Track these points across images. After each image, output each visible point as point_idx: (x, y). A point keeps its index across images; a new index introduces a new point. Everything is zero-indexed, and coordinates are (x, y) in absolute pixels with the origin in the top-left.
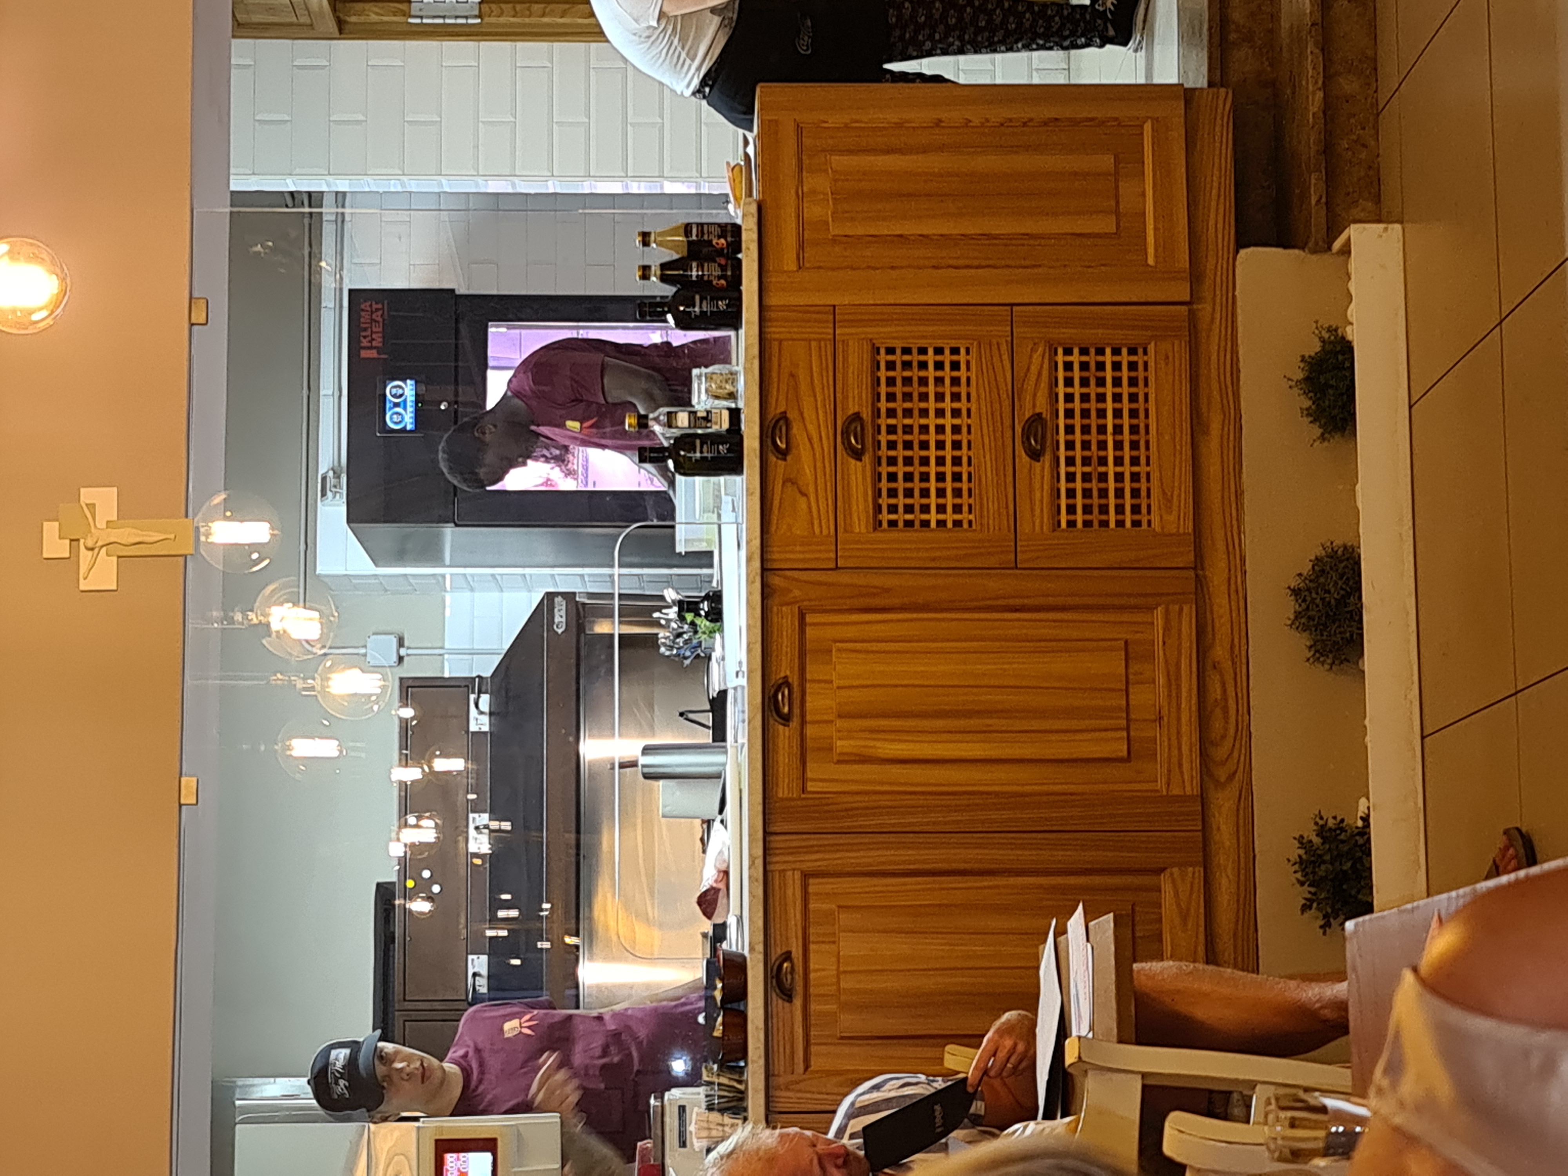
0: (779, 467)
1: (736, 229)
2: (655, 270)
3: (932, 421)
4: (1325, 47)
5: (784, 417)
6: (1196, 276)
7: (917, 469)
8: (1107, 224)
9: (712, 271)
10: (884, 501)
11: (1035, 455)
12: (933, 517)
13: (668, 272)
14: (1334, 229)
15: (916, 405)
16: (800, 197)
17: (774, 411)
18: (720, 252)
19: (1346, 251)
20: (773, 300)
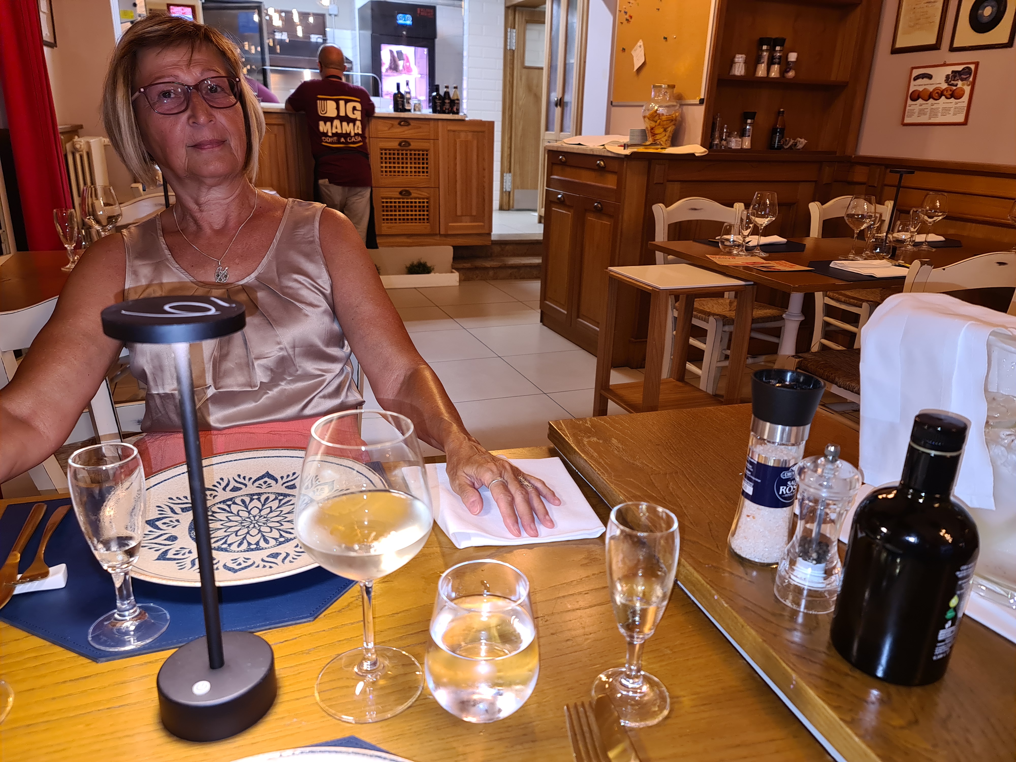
0: (396, 122)
1: (457, 113)
2: (448, 90)
3: (409, 165)
4: (500, 267)
5: (409, 124)
6: (446, 236)
7: (396, 161)
8: (459, 213)
9: (447, 106)
10: (388, 152)
11: (401, 193)
12: (384, 165)
13: (447, 94)
14: (458, 270)
15: (413, 161)
16: (466, 131)
17: (411, 121)
18: (452, 109)
19: (452, 272)
20: (440, 123)
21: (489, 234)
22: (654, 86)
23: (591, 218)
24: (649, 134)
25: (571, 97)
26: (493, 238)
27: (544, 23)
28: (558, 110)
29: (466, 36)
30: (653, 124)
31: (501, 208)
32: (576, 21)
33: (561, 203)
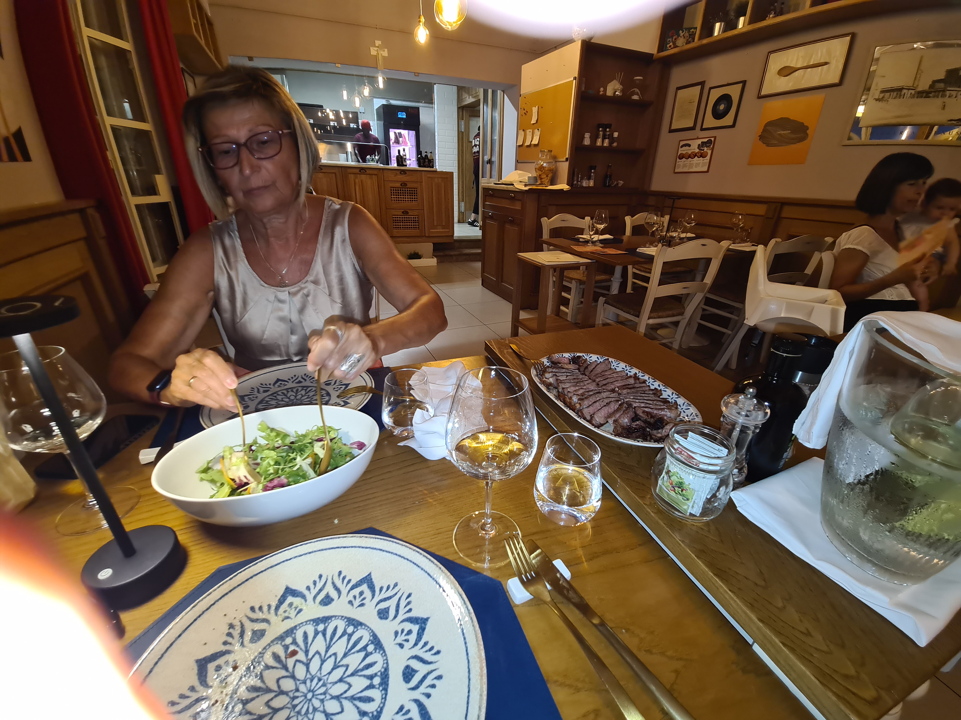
0: (398, 172)
1: (433, 167)
2: (427, 154)
3: (407, 197)
4: (459, 255)
5: (406, 173)
6: (429, 237)
7: (399, 194)
8: (435, 224)
9: (427, 163)
10: (395, 189)
11: (403, 212)
12: (393, 196)
13: (426, 156)
14: (436, 256)
15: (409, 194)
16: (438, 177)
17: (407, 172)
18: (430, 165)
19: (433, 258)
20: (423, 172)
21: (453, 236)
22: (541, 151)
23: (508, 226)
24: (538, 179)
25: (495, 159)
26: (455, 238)
27: (479, 117)
28: (488, 166)
29: (436, 124)
30: (541, 173)
31: (459, 222)
32: (497, 115)
33: (491, 218)
